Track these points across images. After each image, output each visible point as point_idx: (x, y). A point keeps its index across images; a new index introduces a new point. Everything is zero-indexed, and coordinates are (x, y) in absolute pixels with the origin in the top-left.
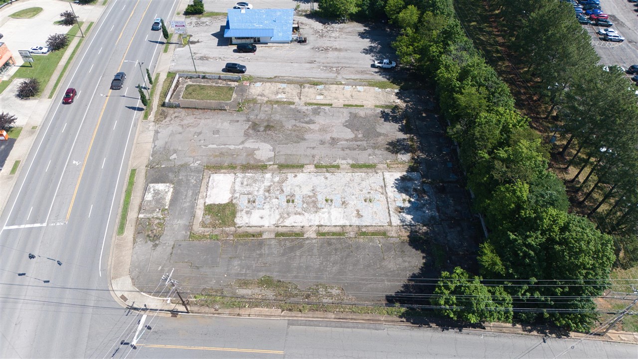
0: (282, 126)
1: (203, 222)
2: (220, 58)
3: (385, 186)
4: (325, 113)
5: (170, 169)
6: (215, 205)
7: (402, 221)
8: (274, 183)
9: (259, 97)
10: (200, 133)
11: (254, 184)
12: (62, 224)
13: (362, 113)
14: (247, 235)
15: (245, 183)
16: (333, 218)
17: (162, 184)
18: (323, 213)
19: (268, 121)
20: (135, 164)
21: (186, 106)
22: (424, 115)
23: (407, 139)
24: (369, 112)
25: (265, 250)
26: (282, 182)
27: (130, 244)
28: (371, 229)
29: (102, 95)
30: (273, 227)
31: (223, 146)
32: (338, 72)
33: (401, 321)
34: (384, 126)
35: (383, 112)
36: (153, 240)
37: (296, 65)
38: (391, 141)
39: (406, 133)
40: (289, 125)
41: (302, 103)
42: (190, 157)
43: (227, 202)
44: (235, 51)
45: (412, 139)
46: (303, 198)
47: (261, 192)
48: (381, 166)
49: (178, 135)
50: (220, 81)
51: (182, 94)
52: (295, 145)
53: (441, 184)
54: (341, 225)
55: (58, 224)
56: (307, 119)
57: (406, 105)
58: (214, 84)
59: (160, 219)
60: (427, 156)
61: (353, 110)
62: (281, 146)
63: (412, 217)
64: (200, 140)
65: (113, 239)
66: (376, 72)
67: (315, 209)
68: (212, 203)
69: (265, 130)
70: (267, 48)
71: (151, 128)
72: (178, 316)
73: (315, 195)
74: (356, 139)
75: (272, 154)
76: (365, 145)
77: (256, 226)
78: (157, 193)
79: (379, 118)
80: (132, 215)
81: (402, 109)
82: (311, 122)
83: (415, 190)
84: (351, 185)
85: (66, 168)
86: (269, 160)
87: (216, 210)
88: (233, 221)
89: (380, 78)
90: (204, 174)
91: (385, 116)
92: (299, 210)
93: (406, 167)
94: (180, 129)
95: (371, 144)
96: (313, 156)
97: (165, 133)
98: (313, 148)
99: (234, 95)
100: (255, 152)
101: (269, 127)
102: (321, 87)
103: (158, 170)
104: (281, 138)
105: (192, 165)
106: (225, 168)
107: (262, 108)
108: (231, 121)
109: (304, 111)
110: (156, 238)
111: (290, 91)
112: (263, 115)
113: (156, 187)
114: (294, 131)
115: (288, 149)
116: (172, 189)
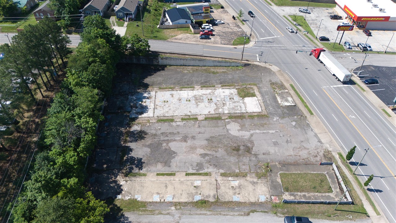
0: (226, 150)
1: (253, 90)
3: (154, 109)
4: (192, 165)
5: (289, 115)
8: (222, 108)
9: (255, 180)
10: (287, 142)
11: (233, 107)
13: (160, 167)
14: (229, 86)
15: (239, 107)
16: (186, 93)
17: (287, 105)
18: (191, 95)
19: (239, 155)
20: (315, 118)
23: (128, 142)
24: (153, 168)
26: (217, 109)
28: (167, 90)
31: (265, 131)
34: (143, 154)
35: (141, 168)
38: (142, 140)
39: (128, 147)
40: (221, 152)
41: (213, 175)
42: (283, 123)
45: (126, 141)
46: (203, 102)
47: (228, 103)
48: (154, 121)
49: (303, 140)
51: (329, 180)
53: (119, 111)
54: (182, 91)
56: (207, 158)
57: (117, 177)
60: (120, 129)
61: (166, 170)
62: (223, 134)
63: (143, 95)
64: (284, 136)
65: (292, 83)
67: (196, 96)
68: (253, 97)
69: (239, 146)
71: (328, 146)
73: (197, 103)
74: (168, 141)
75: (228, 127)
76: (162, 137)
77: (226, 89)
78: (287, 101)
79: (146, 161)
80: (292, 92)
81: (122, 173)
82: (204, 155)
84: (175, 109)
86: (229, 123)
88: (238, 91)
90: (266, 112)
91: (140, 164)
92: (204, 96)
94: (304, 144)
95: (157, 138)
96: (200, 126)
97: (314, 143)
98: (200, 133)
99: (279, 180)
100: (240, 128)
101: (237, 149)
102: (198, 198)
103: (296, 114)
104: (224, 140)
105: (278, 118)
106: (255, 115)
107: (248, 168)
108: (269, 154)
109: (211, 167)
110: (272, 84)
111: (228, 191)
112: (245, 161)
113: (289, 103)
114: (216, 147)
115: (217, 131)
116: (280, 102)
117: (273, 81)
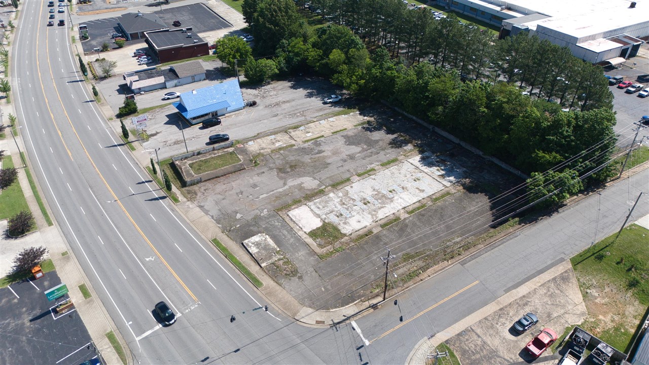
0: (303, 163)
1: (320, 245)
2: (193, 137)
3: (417, 167)
4: (325, 142)
5: (248, 224)
6: (314, 230)
7: (451, 182)
8: (341, 197)
9: (262, 151)
10: (242, 193)
11: (328, 205)
12: (196, 306)
13: (350, 133)
14: (361, 237)
15: (321, 207)
16: (407, 200)
17: (255, 237)
18: (397, 200)
19: (287, 163)
20: (210, 236)
21: (206, 179)
22: (392, 120)
23: (398, 137)
24: (354, 131)
25: (386, 240)
26: (346, 194)
27: (278, 287)
28: (438, 195)
29: (109, 202)
30: (374, 224)
31: (271, 193)
32: (303, 115)
33: (523, 226)
34: (374, 135)
35: (364, 128)
36: (294, 275)
37: (265, 121)
38: (389, 142)
39: (393, 134)
40: (307, 159)
41: (301, 143)
42: (253, 210)
43: (322, 224)
44: (200, 128)
45: (401, 136)
46: (373, 197)
47: (339, 207)
48: (400, 158)
49: (223, 201)
50: (216, 152)
51: (192, 172)
52: (326, 169)
53: (448, 153)
54: (416, 201)
55: (192, 308)
56: (316, 151)
57: (374, 119)
58: (213, 156)
59: (282, 259)
60: (421, 141)
61: (342, 134)
62: (317, 174)
63: (453, 177)
64: (248, 197)
65: (258, 292)
66: (331, 106)
67: (389, 200)
68: (311, 230)
69: (292, 170)
70: (227, 118)
71: (191, 206)
72: (379, 307)
73: (379, 193)
74: (364, 150)
75: (317, 182)
76: (375, 151)
77: (362, 229)
78: (257, 244)
79: (366, 132)
80: (254, 269)
81: (374, 122)
82: (321, 152)
83: (437, 162)
84: (395, 176)
85: (145, 267)
86: (319, 186)
87: (319, 233)
88: (341, 233)
89: (337, 109)
90: (281, 215)
91: (368, 130)
92: (380, 205)
93: (417, 152)
94: (220, 197)
95: (378, 148)
96: (348, 171)
97: (209, 204)
98: (342, 166)
99: (240, 157)
100: (302, 185)
101: (293, 167)
102: (302, 128)
103: (237, 230)
104: (311, 170)
105: (262, 214)
106: (293, 205)
107: (273, 157)
108: (258, 175)
109: (308, 147)
110: (294, 273)
111: (281, 139)
112: (279, 161)
113: (252, 241)
114: (315, 161)
115: (325, 174)
116: (267, 236)
117: (296, 279)
